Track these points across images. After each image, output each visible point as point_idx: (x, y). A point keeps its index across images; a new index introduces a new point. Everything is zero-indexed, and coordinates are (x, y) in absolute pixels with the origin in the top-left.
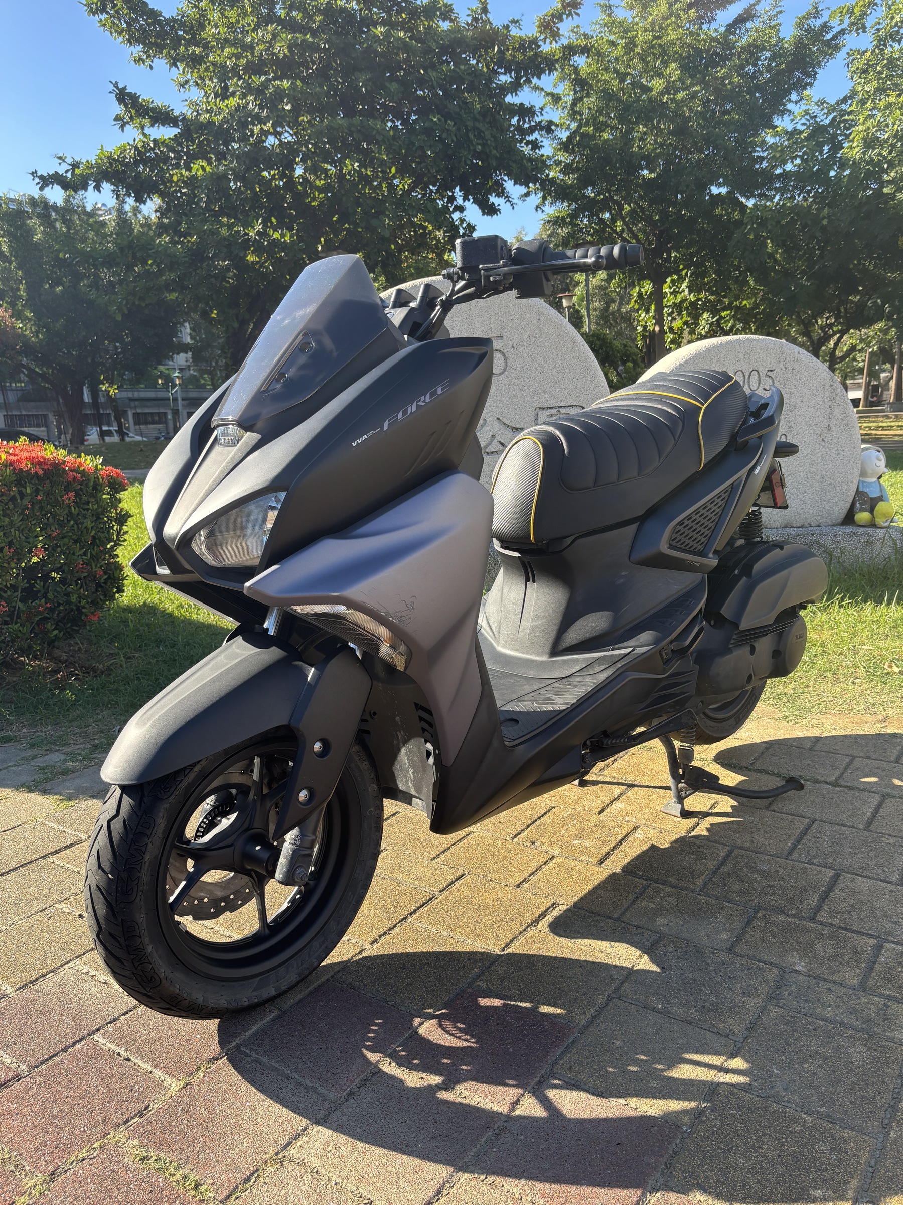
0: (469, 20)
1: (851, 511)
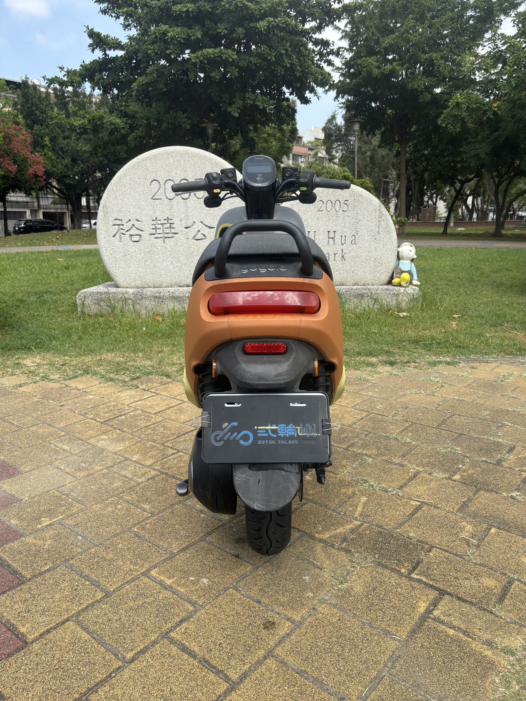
1: (392, 278)
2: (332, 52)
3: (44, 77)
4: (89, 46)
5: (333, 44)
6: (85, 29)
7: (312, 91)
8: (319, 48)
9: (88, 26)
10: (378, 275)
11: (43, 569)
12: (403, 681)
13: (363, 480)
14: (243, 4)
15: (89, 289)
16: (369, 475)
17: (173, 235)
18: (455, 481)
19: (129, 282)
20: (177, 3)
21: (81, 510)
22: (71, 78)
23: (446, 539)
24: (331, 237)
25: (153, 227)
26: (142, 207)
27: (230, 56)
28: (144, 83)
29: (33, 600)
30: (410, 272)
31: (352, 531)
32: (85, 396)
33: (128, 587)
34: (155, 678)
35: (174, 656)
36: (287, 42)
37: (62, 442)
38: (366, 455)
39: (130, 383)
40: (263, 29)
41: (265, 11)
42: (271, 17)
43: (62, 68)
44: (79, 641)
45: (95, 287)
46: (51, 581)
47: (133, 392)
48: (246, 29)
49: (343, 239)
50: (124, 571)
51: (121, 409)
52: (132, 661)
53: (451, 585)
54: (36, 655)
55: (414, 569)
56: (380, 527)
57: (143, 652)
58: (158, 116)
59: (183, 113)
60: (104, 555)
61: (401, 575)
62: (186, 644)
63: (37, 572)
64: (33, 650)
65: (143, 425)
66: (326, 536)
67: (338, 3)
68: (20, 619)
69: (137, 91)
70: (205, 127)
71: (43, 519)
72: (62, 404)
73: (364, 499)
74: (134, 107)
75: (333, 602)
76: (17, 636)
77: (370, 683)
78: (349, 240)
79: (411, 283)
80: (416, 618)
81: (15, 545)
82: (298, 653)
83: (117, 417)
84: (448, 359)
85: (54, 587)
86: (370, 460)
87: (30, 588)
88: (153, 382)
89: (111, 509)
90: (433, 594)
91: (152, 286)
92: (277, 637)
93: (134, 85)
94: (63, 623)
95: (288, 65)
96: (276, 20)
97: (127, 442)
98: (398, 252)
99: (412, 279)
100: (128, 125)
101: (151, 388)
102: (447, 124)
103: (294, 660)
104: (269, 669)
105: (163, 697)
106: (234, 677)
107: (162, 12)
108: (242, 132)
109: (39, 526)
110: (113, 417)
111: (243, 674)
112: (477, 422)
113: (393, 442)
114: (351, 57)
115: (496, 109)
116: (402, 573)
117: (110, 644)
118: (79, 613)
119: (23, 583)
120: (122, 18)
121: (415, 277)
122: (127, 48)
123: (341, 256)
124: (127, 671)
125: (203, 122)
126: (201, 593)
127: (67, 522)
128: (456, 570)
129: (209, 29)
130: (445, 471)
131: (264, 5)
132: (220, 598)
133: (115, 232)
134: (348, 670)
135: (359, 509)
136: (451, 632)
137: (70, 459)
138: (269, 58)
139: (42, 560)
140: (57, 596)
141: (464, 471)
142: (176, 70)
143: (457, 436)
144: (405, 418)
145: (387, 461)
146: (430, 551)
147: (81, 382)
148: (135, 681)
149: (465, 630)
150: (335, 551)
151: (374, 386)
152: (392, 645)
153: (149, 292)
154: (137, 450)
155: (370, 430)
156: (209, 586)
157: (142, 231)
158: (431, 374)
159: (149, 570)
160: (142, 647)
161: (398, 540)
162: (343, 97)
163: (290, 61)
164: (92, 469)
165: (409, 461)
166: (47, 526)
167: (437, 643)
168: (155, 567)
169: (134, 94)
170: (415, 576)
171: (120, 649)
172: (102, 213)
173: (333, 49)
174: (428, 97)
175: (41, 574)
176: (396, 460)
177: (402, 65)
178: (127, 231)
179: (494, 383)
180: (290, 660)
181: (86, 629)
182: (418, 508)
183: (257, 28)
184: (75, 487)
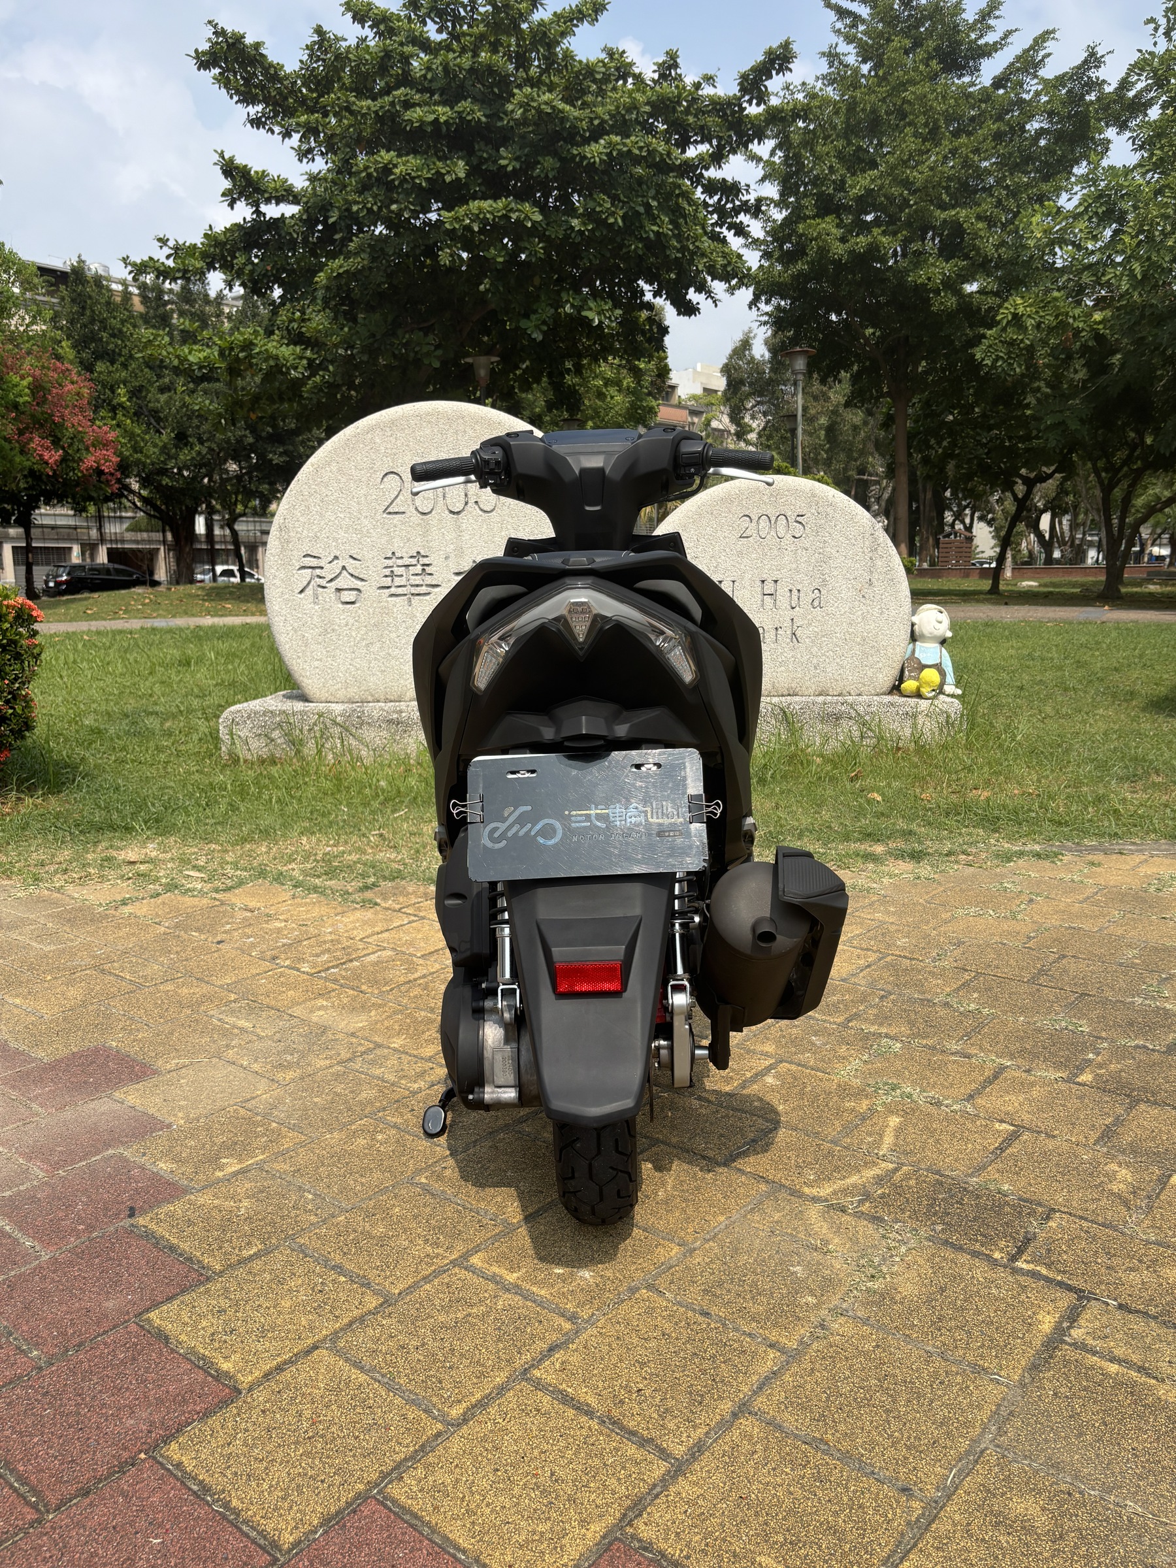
0: (656, 76)
1: (901, 679)
2: (745, 208)
3: (125, 260)
4: (223, 195)
5: (747, 191)
6: (216, 158)
7: (702, 288)
8: (716, 198)
9: (222, 152)
10: (870, 674)
11: (246, 1253)
12: (1025, 1457)
13: (886, 1084)
14: (553, 107)
15: (245, 704)
16: (898, 1073)
17: (430, 589)
18: (1083, 1084)
19: (332, 689)
20: (414, 105)
21: (302, 1144)
22: (183, 263)
23: (1078, 1195)
24: (768, 592)
25: (387, 571)
26: (365, 530)
27: (527, 218)
28: (341, 271)
29: (236, 1311)
30: (938, 667)
31: (879, 1180)
32: (267, 922)
33: (428, 1287)
34: (517, 1452)
35: (547, 1413)
36: (649, 188)
37: (233, 1012)
38: (887, 1036)
39: (357, 897)
40: (597, 160)
41: (603, 121)
42: (617, 135)
43: (163, 241)
44: (347, 1385)
45: (257, 701)
46: (267, 1276)
47: (369, 914)
48: (561, 159)
49: (795, 598)
50: (414, 1258)
51: (349, 947)
52: (465, 1420)
53: (1101, 1282)
54: (263, 1412)
55: (1020, 1251)
56: (938, 1172)
57: (482, 1404)
58: (371, 340)
59: (426, 335)
60: (368, 1228)
61: (995, 1263)
62: (569, 1390)
63: (234, 1259)
64: (256, 1403)
65: (402, 979)
66: (825, 1190)
67: (758, 105)
68: (217, 1345)
69: (328, 288)
70: (471, 366)
71: (224, 1161)
72: (219, 938)
73: (894, 1121)
74: (318, 320)
75: (859, 1314)
76: (217, 1378)
77: (958, 1462)
78: (806, 599)
79: (941, 692)
80: (1037, 1343)
81: (177, 1208)
82: (803, 1408)
83: (342, 964)
84: (1037, 848)
85: (274, 1286)
86: (898, 1045)
87: (226, 1290)
88: (409, 894)
89: (361, 1142)
90: (1066, 1300)
91: (382, 697)
92: (755, 1378)
93: (321, 278)
94: (309, 1351)
95: (652, 235)
96: (628, 141)
97: (373, 1013)
98: (913, 625)
99: (943, 683)
100: (305, 362)
101: (407, 907)
102: (996, 360)
103: (797, 1420)
104: (746, 1436)
105: (538, 1487)
106: (679, 1450)
107: (383, 124)
108: (550, 376)
109: (219, 1174)
110: (335, 963)
111: (695, 1445)
112: (1116, 971)
113: (942, 1012)
114: (785, 219)
115: (1101, 327)
116: (996, 1260)
117: (411, 1392)
118: (335, 1336)
119: (208, 1279)
120: (296, 137)
121: (950, 678)
122: (305, 199)
123: (789, 632)
124: (456, 1439)
125: (468, 355)
126: (581, 1297)
127: (276, 1166)
128: (1107, 1254)
129: (483, 161)
130: (1058, 1066)
131: (600, 110)
132: (624, 1306)
133: (305, 583)
134: (909, 1438)
135: (888, 1139)
136: (1113, 1368)
137: (258, 1045)
138: (611, 220)
139: (238, 1238)
140: (286, 1304)
141: (1100, 1066)
142: (412, 245)
143: (1076, 999)
144: (959, 964)
145: (934, 1048)
146: (1048, 1218)
147: (253, 895)
148: (475, 1460)
149: (1140, 1363)
150: (849, 1218)
151: (884, 900)
152: (994, 1393)
153: (375, 710)
154: (397, 1027)
155: (889, 987)
156: (597, 1285)
157: (362, 580)
158: (1003, 876)
159: (466, 1256)
160: (478, 1396)
161: (978, 1197)
162: (767, 302)
163: (655, 228)
164: (309, 1065)
165: (981, 1048)
166: (236, 1174)
167: (1085, 1389)
168: (477, 1249)
169: (320, 294)
170: (1025, 1266)
171: (434, 1399)
172: (277, 543)
173: (747, 201)
174: (951, 302)
175: (243, 1261)
176: (953, 1046)
177: (894, 234)
178: (331, 580)
179: (1144, 895)
180: (789, 1420)
181: (358, 1365)
182: (1013, 1137)
183: (585, 157)
184: (280, 1100)
